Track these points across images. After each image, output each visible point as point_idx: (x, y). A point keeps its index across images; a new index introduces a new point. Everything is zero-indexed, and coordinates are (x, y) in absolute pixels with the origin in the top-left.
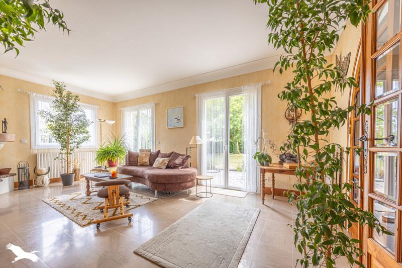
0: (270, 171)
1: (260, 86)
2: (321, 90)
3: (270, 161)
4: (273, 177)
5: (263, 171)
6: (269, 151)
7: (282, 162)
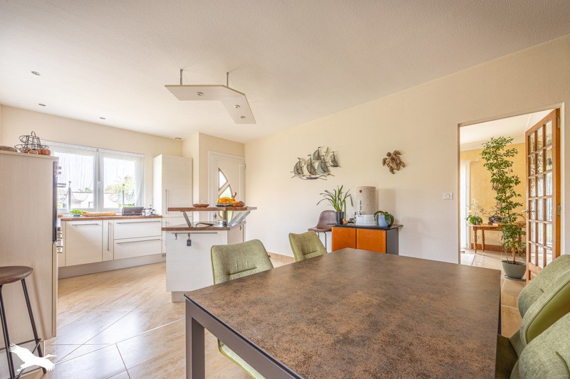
0: (481, 228)
1: (468, 162)
2: (509, 197)
3: (481, 221)
4: (483, 234)
5: (476, 229)
6: (480, 215)
7: (491, 222)
